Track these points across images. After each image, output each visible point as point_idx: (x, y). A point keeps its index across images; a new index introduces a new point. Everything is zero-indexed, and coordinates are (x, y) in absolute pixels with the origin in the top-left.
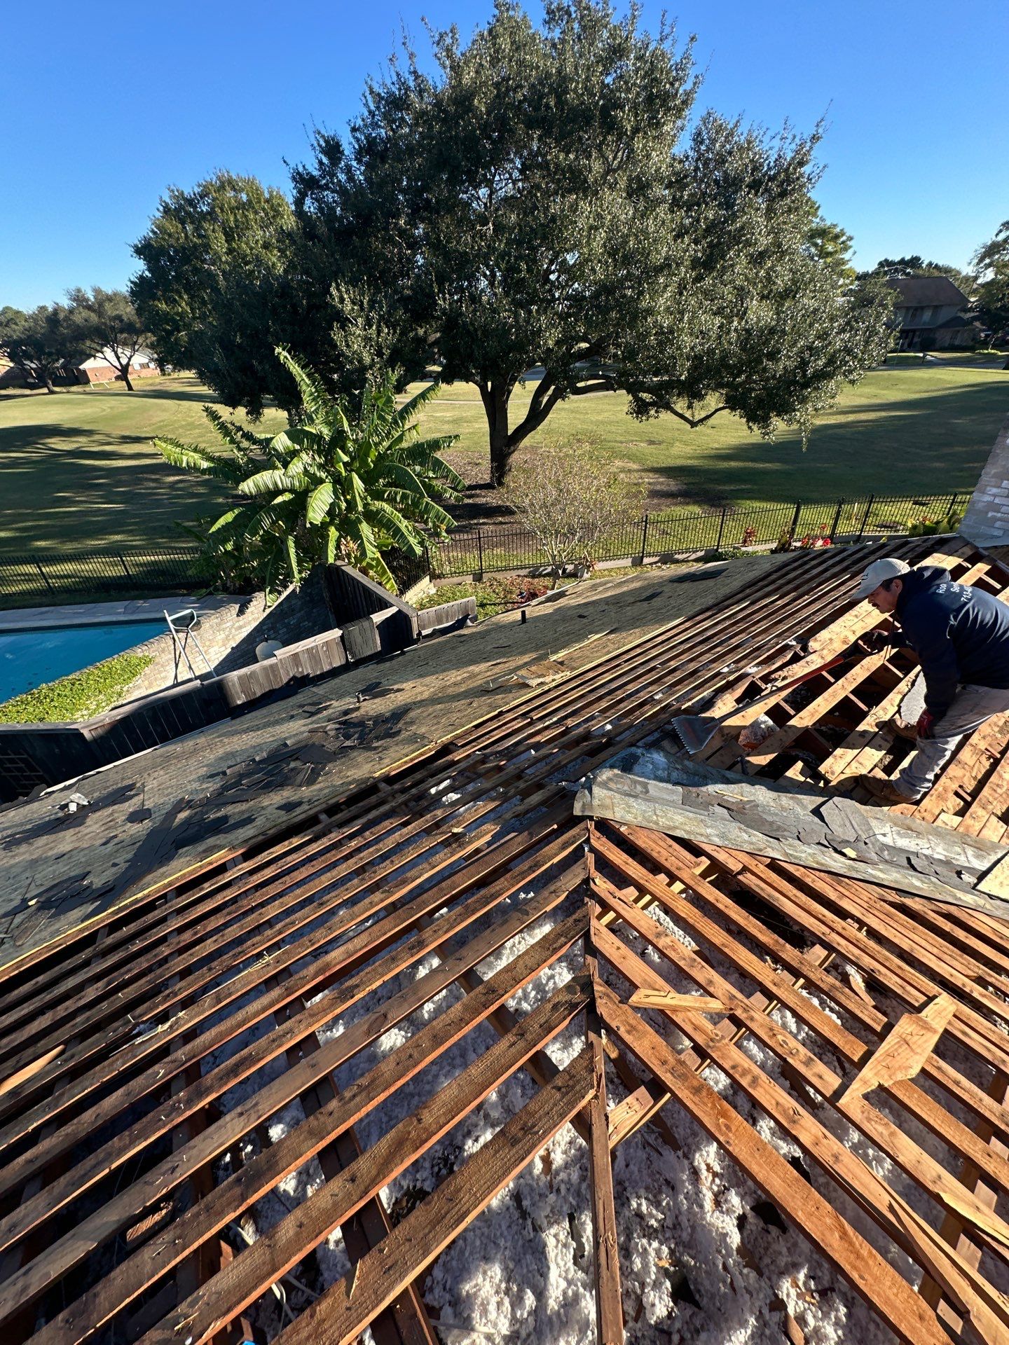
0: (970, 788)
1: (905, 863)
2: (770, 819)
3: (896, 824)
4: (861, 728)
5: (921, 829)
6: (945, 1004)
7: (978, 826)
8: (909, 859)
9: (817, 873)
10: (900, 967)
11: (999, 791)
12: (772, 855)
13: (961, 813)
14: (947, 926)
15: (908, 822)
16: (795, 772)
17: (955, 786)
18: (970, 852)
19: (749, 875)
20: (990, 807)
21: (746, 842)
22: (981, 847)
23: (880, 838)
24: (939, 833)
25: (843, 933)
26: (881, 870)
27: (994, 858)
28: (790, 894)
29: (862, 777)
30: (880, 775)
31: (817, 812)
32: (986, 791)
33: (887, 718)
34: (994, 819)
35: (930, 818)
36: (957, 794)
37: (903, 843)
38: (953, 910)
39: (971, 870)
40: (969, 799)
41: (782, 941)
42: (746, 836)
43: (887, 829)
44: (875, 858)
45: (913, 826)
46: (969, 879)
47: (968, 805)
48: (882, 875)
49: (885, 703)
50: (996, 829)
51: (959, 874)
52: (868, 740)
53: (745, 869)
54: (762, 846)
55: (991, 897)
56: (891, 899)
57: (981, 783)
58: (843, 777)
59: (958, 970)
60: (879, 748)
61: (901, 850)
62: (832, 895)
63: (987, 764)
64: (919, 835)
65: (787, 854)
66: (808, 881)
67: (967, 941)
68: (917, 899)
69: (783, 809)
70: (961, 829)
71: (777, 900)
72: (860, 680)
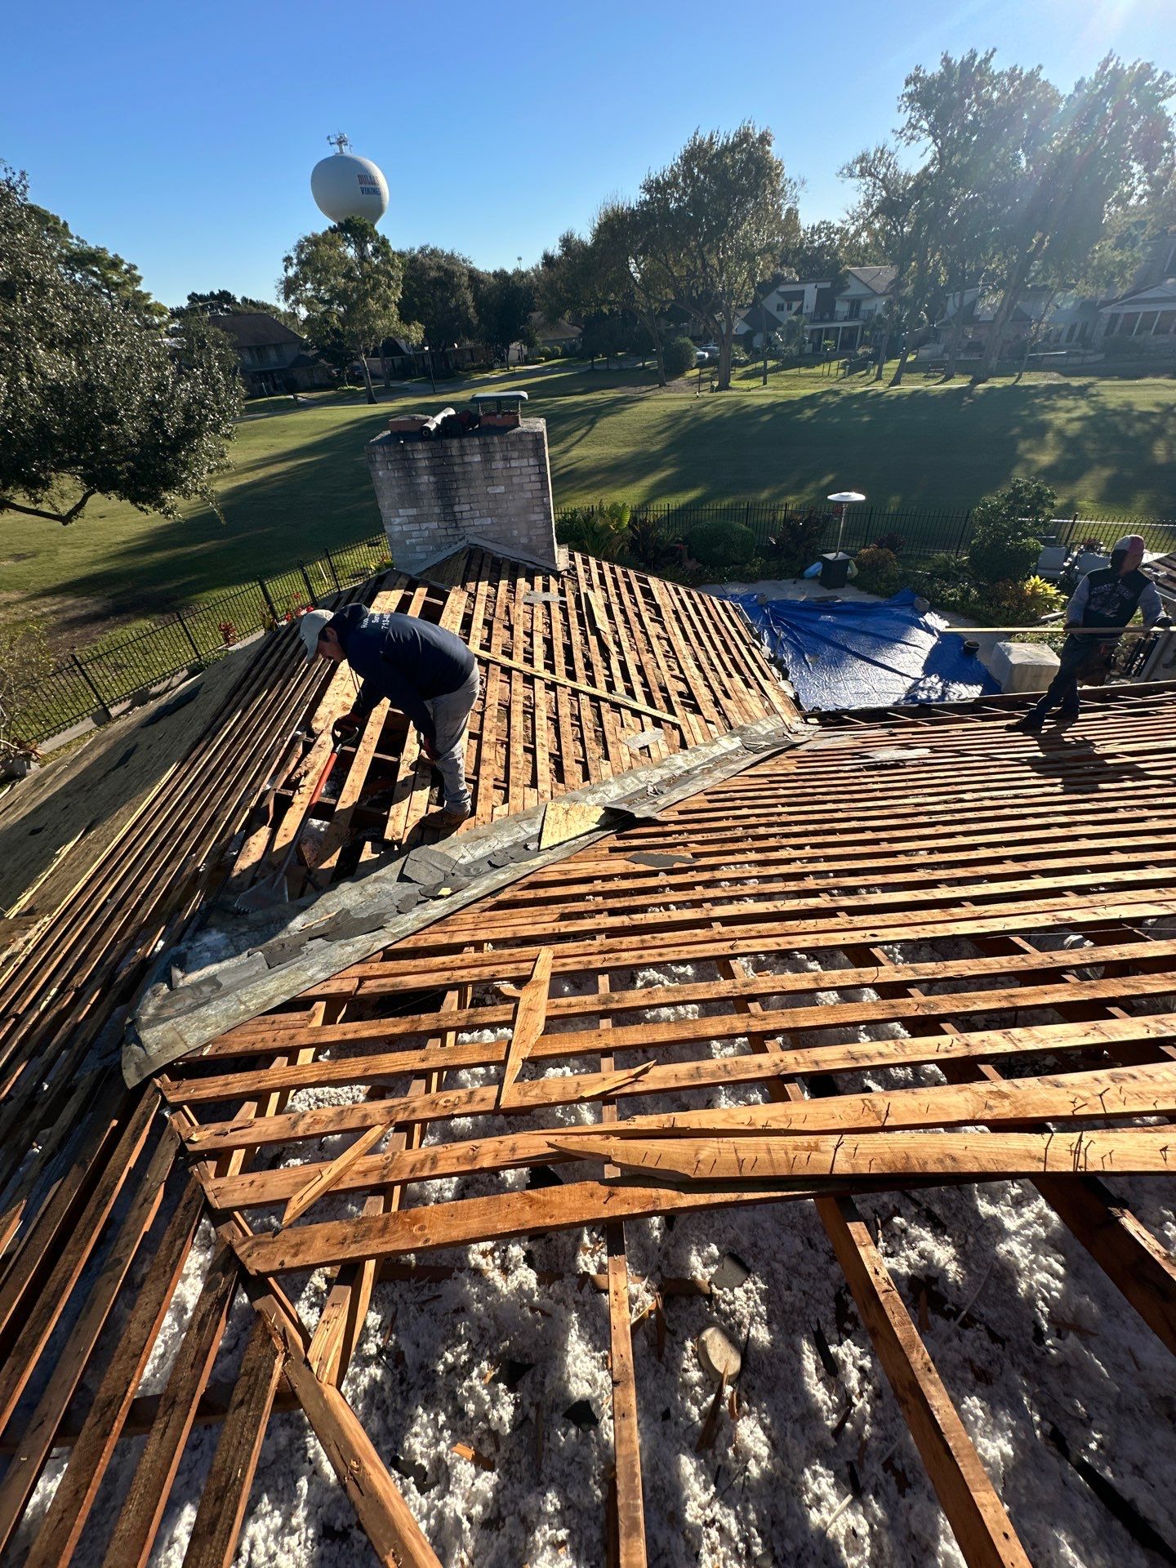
0: (502, 777)
1: (488, 867)
2: (365, 915)
3: (467, 842)
4: (401, 778)
5: (486, 833)
6: (546, 953)
7: (520, 802)
8: (489, 862)
9: (427, 931)
10: (511, 955)
11: (520, 766)
12: (380, 947)
13: (506, 800)
14: (530, 894)
15: (474, 834)
16: (367, 854)
17: (491, 782)
18: (524, 825)
19: (368, 983)
20: (520, 782)
21: (351, 953)
22: (528, 817)
23: (462, 861)
24: (499, 827)
25: (463, 964)
26: (474, 888)
27: (540, 819)
28: (410, 969)
29: (423, 820)
30: (435, 809)
31: (403, 878)
32: (512, 772)
33: (415, 758)
34: (527, 789)
35: (487, 819)
36: (496, 787)
37: (480, 852)
38: (532, 878)
39: (530, 839)
40: (505, 785)
41: (416, 1017)
42: (349, 949)
43: (463, 850)
44: (465, 879)
45: (480, 835)
46: (532, 846)
47: (507, 790)
48: (475, 891)
49: (408, 745)
50: (532, 796)
51: (526, 847)
52: (411, 785)
53: (362, 980)
54: (368, 945)
55: (551, 848)
56: (488, 905)
57: (507, 768)
58: (408, 831)
59: (545, 921)
60: (423, 787)
61: (481, 859)
62: (444, 939)
63: (503, 751)
64: (487, 838)
65: (394, 935)
66: (422, 944)
67: (547, 895)
68: (507, 890)
69: (373, 896)
70: (512, 813)
71: (401, 983)
72: (377, 737)
